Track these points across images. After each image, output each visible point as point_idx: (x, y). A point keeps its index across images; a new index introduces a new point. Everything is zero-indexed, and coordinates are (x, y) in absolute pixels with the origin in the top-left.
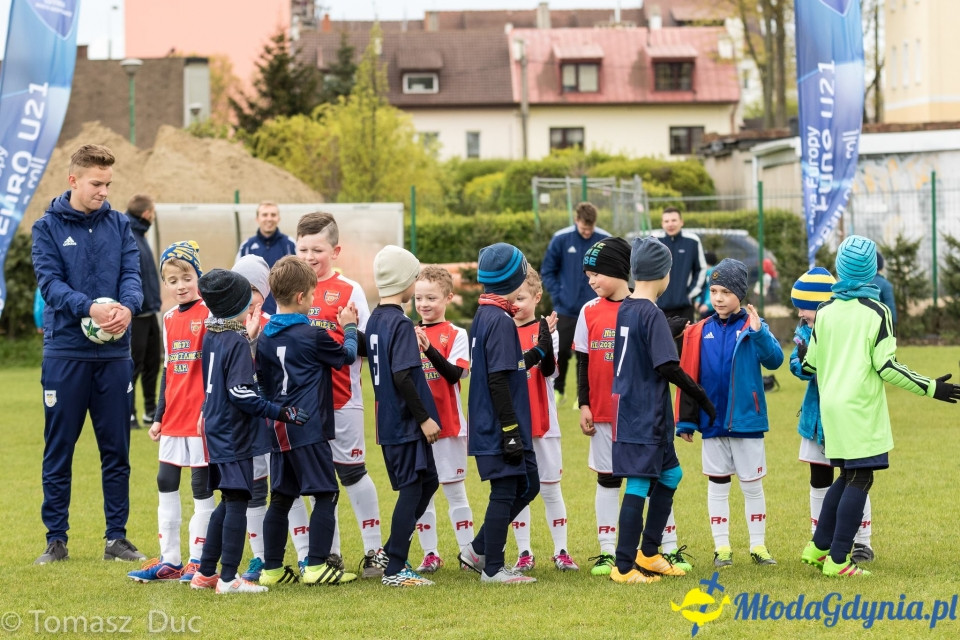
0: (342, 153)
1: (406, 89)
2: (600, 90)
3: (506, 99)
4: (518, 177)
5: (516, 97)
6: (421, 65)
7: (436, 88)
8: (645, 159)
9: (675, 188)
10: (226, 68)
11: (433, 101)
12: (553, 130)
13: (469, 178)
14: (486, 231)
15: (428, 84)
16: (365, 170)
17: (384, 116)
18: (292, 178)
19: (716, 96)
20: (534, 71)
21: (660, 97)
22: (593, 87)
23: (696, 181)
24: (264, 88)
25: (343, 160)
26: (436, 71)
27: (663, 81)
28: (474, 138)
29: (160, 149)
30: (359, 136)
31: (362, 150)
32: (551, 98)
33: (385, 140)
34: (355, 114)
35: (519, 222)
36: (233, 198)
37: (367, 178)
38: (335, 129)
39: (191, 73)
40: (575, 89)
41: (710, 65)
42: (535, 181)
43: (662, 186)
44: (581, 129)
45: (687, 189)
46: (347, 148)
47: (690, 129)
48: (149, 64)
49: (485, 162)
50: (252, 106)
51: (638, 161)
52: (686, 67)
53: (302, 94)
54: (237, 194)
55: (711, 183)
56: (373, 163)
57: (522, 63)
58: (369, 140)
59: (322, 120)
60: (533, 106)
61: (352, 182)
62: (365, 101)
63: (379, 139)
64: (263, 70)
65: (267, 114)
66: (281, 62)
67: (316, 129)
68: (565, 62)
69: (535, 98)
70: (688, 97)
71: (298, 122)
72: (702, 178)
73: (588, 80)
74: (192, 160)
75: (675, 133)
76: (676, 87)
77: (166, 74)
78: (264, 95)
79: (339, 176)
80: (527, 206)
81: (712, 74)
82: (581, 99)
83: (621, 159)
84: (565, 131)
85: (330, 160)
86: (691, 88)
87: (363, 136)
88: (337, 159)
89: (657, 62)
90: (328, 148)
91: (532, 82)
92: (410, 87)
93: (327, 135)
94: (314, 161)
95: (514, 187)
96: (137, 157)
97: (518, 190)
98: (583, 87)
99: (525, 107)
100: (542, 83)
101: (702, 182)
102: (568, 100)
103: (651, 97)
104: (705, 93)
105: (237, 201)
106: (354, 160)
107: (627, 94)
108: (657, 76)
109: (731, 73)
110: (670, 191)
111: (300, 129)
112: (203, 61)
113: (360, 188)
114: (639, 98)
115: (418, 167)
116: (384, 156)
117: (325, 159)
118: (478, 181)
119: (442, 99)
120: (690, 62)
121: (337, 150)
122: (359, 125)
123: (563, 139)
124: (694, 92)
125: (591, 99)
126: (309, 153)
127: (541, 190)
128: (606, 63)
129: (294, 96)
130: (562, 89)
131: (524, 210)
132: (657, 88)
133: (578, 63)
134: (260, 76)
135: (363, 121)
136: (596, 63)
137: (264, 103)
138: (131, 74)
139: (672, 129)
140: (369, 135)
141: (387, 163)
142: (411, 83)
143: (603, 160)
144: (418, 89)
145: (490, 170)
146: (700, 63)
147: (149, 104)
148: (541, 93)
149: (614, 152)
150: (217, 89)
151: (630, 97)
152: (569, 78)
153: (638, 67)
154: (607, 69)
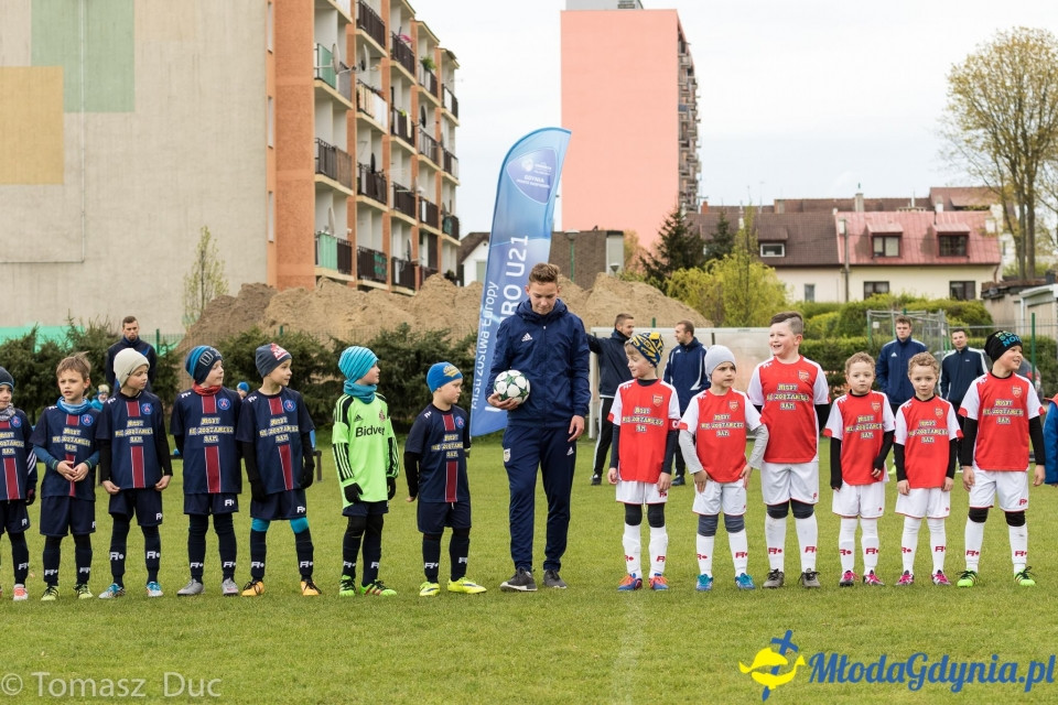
0: (724, 296)
1: (762, 255)
2: (900, 255)
3: (834, 262)
4: (850, 312)
5: (841, 261)
6: (773, 238)
7: (783, 255)
8: (941, 300)
9: (964, 320)
10: (634, 240)
11: (782, 263)
12: (866, 284)
13: (809, 316)
14: (834, 348)
15: (778, 251)
16: (741, 306)
17: (755, 268)
18: (692, 310)
19: (983, 261)
20: (853, 241)
21: (943, 261)
22: (896, 253)
23: (979, 316)
24: (665, 250)
25: (725, 299)
26: (784, 241)
27: (945, 249)
28: (810, 289)
29: (598, 288)
30: (737, 282)
31: (739, 293)
32: (865, 260)
33: (756, 285)
34: (733, 266)
35: (852, 344)
36: (651, 323)
37: (742, 312)
38: (720, 278)
39: (609, 241)
40: (882, 254)
41: (979, 238)
42: (869, 312)
43: (954, 319)
44: (887, 283)
45: (972, 321)
46: (728, 291)
47: (964, 283)
48: (583, 235)
49: (820, 304)
50: (656, 263)
51: (937, 301)
52: (962, 239)
53: (692, 255)
54: (654, 320)
55: (989, 317)
56: (747, 301)
57: (845, 236)
58: (744, 284)
59: (712, 270)
60: (852, 266)
61: (732, 315)
62: (742, 257)
63: (751, 284)
64: (664, 238)
65: (669, 268)
66: (679, 231)
67: (706, 278)
68: (875, 235)
69: (853, 260)
70: (963, 260)
71: (693, 273)
72: (983, 313)
73: (892, 248)
74: (621, 297)
75: (954, 286)
76: (954, 253)
77: (593, 243)
78: (665, 255)
79: (723, 311)
80: (858, 333)
81: (981, 244)
82: (887, 262)
83: (923, 300)
84: (875, 284)
85: (716, 299)
86: (965, 254)
87: (740, 281)
88: (720, 299)
89: (941, 235)
90: (714, 292)
91: (851, 250)
92: (764, 253)
93: (714, 281)
94: (704, 301)
95: (847, 319)
96: (581, 295)
97: (850, 322)
98: (888, 253)
99: (847, 266)
100: (859, 250)
101: (983, 317)
102: (878, 262)
103: (936, 261)
104: (975, 258)
105: (654, 326)
106: (733, 299)
107: (919, 258)
108: (941, 245)
109: (994, 243)
110: (961, 322)
111: (695, 277)
112: (620, 233)
113: (737, 320)
114: (928, 262)
115: (779, 305)
116: (755, 297)
117: (712, 299)
118: (816, 318)
119: (787, 262)
120: (966, 235)
121: (721, 293)
122: (737, 275)
123: (873, 288)
124: (968, 257)
125: (894, 262)
126: (702, 295)
127: (872, 318)
128: (904, 236)
129: (687, 256)
130: (873, 254)
131: (856, 335)
132: (941, 254)
133: (884, 236)
134: (662, 242)
135: (740, 271)
136: (898, 236)
137: (665, 262)
138: (572, 240)
139: (951, 283)
140: (744, 282)
141: (757, 303)
142: (765, 250)
143: (911, 301)
144: (771, 254)
145: (825, 309)
146: (972, 236)
147: (581, 264)
148: (858, 257)
149: (918, 296)
150: (628, 255)
151: (922, 260)
152: (878, 247)
153: (927, 239)
154: (905, 241)
